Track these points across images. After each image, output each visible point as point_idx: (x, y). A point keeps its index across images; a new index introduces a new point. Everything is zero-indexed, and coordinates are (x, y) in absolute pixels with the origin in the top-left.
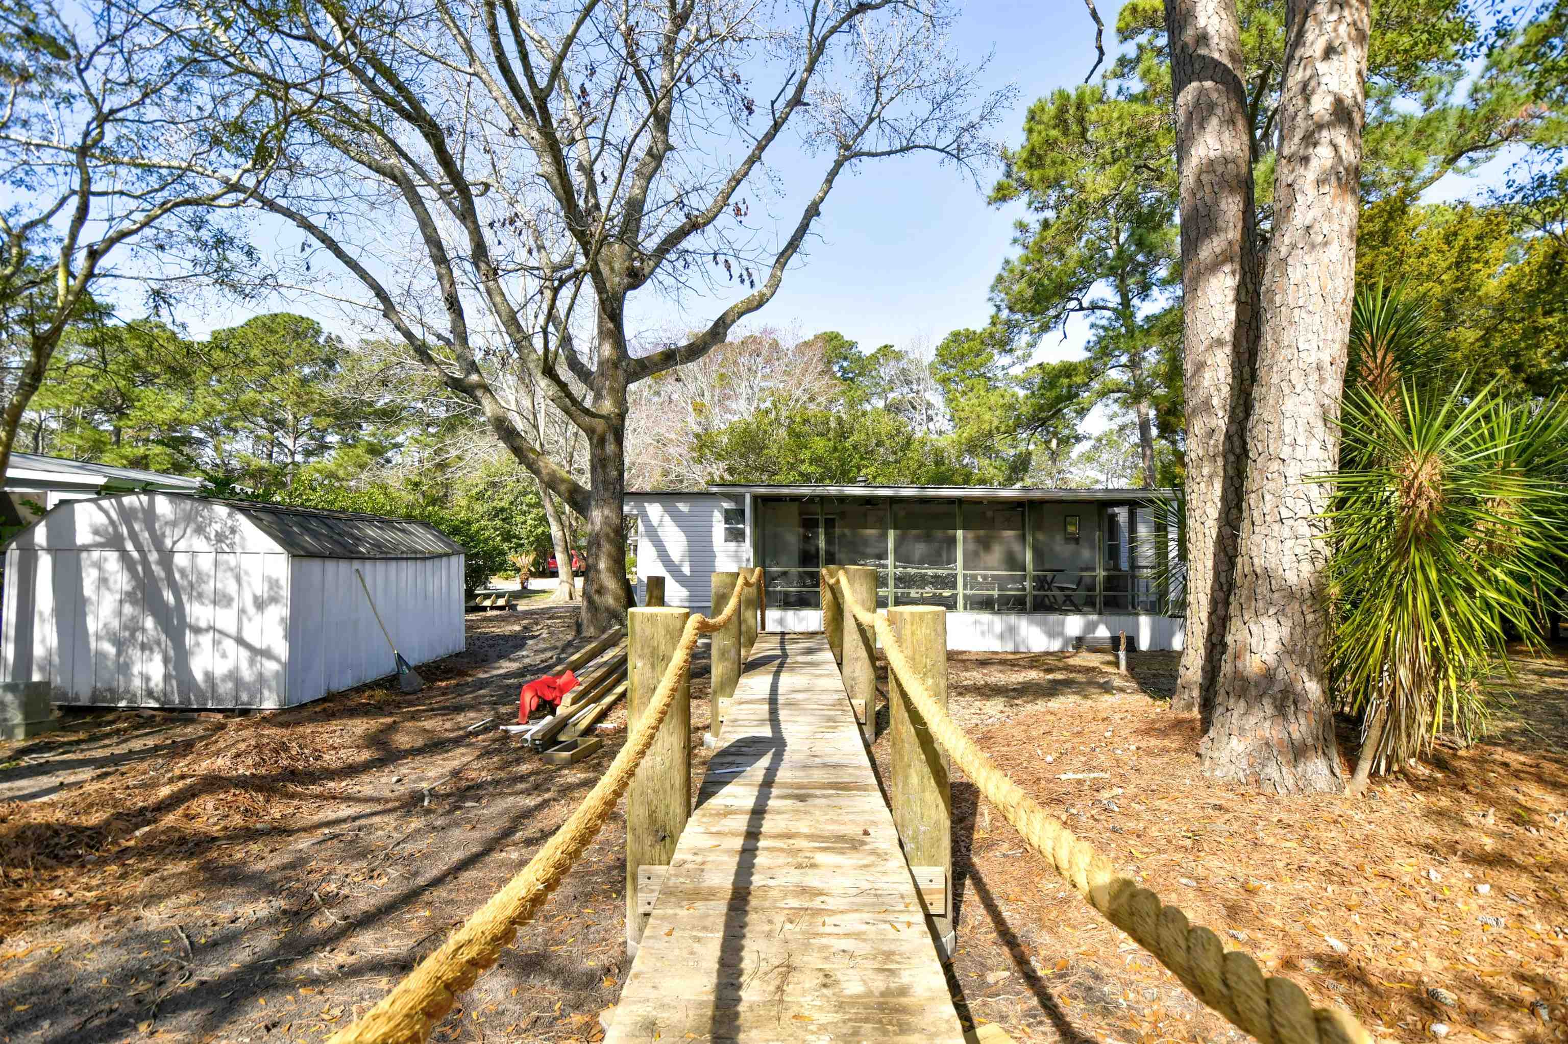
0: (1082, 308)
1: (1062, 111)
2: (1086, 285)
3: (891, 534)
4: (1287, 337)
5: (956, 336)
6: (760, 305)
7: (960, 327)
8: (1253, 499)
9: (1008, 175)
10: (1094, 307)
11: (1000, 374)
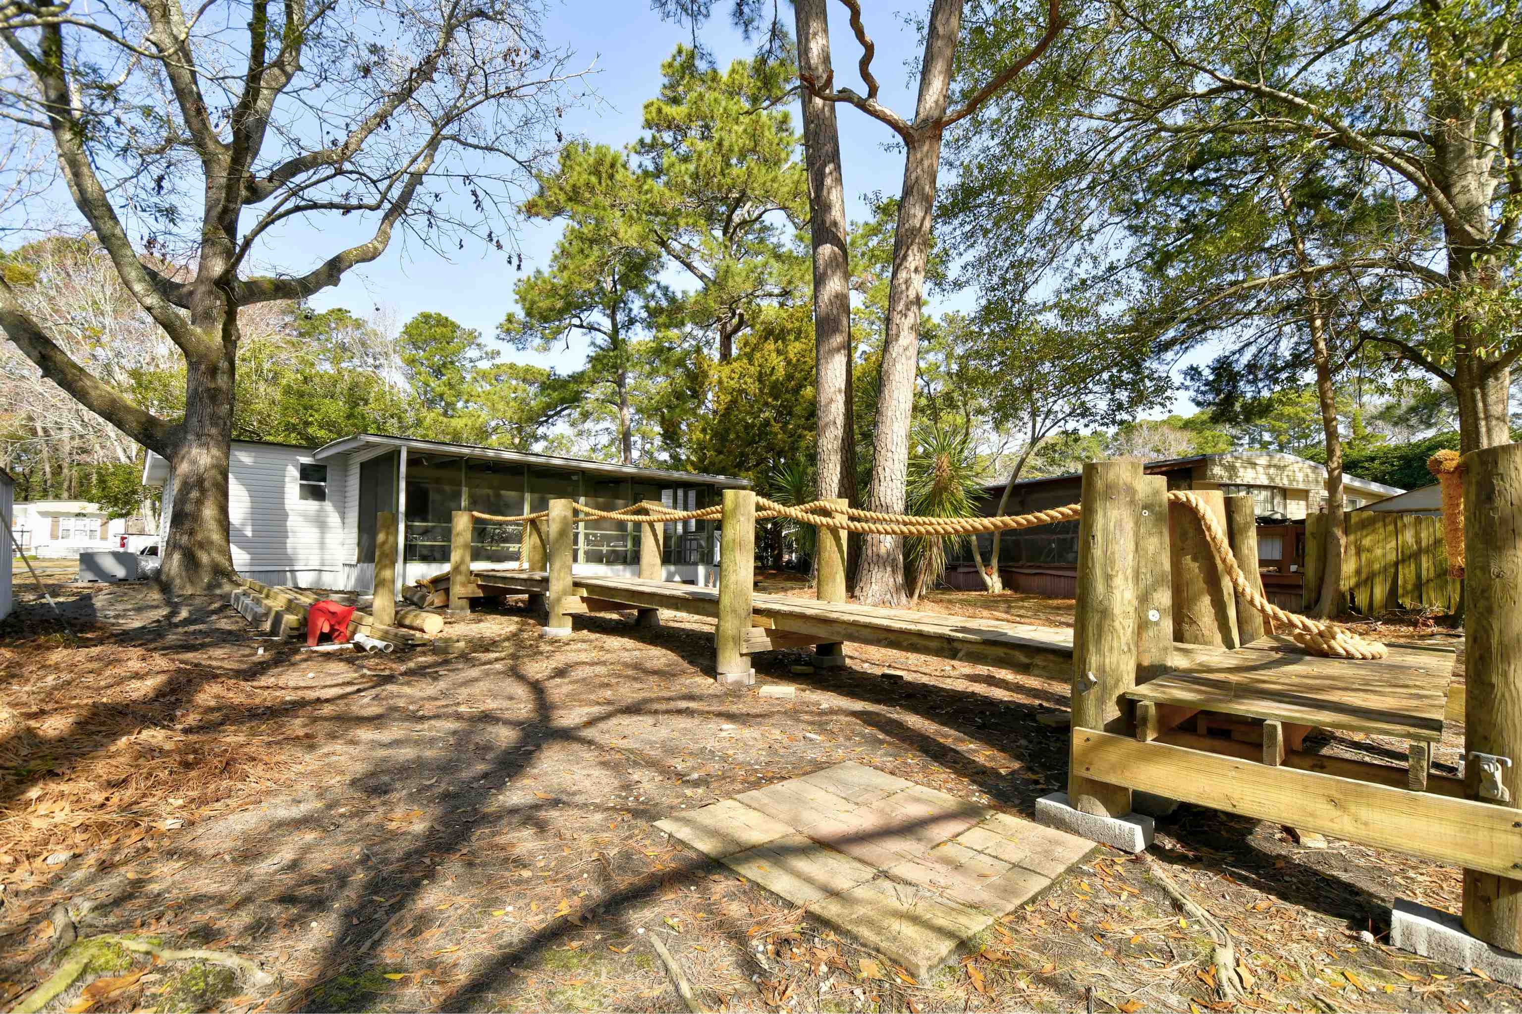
0: (581, 326)
1: (600, 162)
2: (590, 308)
3: (528, 496)
4: (896, 394)
5: (426, 317)
6: (373, 258)
7: (432, 310)
8: (880, 469)
9: (541, 195)
10: (591, 328)
11: (468, 365)
